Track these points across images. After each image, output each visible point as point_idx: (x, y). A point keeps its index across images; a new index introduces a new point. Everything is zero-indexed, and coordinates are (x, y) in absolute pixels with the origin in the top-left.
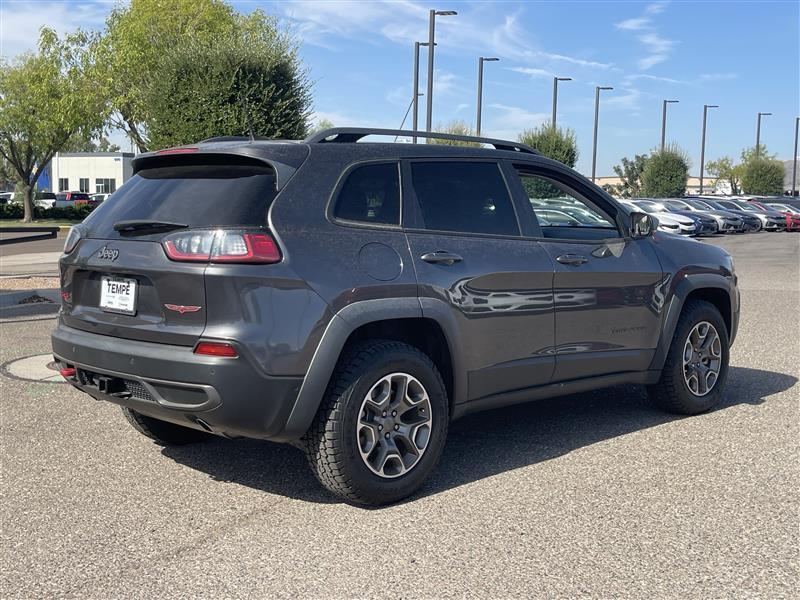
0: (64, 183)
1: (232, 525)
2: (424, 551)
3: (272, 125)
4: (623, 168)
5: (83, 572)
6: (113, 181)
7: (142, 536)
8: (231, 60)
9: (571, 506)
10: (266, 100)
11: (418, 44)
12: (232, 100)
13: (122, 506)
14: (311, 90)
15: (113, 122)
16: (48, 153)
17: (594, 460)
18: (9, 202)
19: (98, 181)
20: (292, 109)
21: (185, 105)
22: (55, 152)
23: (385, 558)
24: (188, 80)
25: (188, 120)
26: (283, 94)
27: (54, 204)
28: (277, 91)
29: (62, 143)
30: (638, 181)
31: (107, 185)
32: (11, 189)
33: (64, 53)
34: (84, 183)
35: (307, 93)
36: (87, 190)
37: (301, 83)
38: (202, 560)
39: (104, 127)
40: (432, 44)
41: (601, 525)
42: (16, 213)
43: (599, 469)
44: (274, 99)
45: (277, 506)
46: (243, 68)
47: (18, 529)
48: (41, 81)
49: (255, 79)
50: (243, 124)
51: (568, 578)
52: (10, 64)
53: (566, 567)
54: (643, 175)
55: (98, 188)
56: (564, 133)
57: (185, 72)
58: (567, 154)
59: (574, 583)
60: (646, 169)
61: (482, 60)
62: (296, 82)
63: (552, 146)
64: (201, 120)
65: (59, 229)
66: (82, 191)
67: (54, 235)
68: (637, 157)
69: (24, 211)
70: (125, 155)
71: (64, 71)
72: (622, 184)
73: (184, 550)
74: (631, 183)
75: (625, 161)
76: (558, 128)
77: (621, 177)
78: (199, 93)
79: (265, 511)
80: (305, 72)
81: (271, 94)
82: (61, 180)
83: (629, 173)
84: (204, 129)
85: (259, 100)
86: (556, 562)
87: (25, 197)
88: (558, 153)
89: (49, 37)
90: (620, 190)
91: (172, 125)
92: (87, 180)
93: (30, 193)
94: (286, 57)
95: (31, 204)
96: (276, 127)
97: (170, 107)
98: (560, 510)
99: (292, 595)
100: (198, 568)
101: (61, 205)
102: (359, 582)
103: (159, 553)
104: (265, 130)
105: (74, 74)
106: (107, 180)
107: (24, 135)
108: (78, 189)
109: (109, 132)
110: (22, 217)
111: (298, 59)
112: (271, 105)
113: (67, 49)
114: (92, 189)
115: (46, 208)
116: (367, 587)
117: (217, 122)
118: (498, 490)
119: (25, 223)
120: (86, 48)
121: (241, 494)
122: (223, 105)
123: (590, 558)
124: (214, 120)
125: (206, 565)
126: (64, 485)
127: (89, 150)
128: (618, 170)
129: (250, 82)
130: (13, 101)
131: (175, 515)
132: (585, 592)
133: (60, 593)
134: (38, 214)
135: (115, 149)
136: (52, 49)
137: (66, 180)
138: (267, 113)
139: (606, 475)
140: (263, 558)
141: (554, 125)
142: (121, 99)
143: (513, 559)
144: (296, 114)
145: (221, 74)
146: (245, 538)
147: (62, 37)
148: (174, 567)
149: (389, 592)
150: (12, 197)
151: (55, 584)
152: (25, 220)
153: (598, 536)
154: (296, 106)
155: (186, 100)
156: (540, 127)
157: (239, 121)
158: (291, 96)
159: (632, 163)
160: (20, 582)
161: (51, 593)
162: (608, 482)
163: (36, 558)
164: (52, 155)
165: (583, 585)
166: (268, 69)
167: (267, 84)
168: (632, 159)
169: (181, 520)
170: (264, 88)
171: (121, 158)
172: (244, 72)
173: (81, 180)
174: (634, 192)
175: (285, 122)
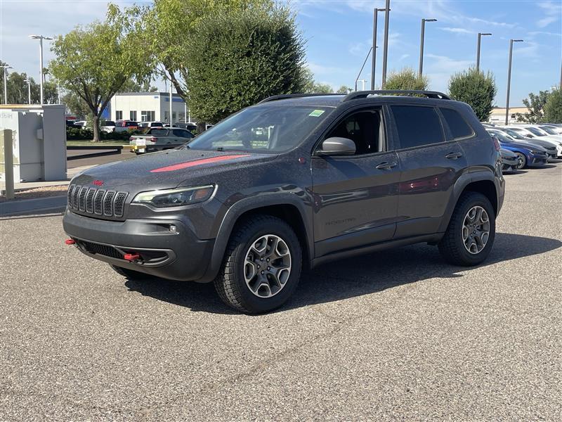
0: (119, 114)
1: (273, 360)
2: (415, 384)
3: (277, 72)
4: (530, 101)
5: (174, 389)
6: (153, 112)
7: (211, 366)
8: (248, 26)
9: (521, 354)
10: (273, 53)
11: (376, 10)
12: (249, 54)
13: (194, 344)
14: (305, 46)
15: (158, 71)
16: (110, 93)
17: (534, 321)
18: (83, 128)
19: (143, 113)
20: (291, 60)
21: (215, 58)
22: (115, 92)
23: (387, 387)
24: (218, 40)
25: (217, 69)
26: (285, 49)
27: (114, 129)
28: (280, 47)
29: (120, 85)
30: (542, 111)
31: (149, 115)
32: (84, 119)
33: (124, 22)
34: (133, 114)
35: (302, 48)
36: (135, 119)
37: (298, 41)
38: (256, 384)
39: (152, 75)
40: (388, 10)
41: (545, 369)
42: (88, 136)
43: (538, 327)
44: (279, 53)
45: (303, 347)
46: (257, 31)
47: (126, 358)
48: (109, 41)
49: (265, 39)
50: (257, 72)
51: (526, 407)
52: (84, 30)
53: (523, 399)
54: (546, 106)
55: (143, 117)
56: (486, 74)
57: (215, 35)
58: (488, 91)
59: (531, 411)
60: (548, 101)
61: (424, 21)
62: (294, 40)
63: (477, 84)
64: (227, 69)
65: (122, 147)
66: (132, 119)
67: (119, 152)
68: (541, 93)
69: (93, 134)
70: (161, 94)
71: (124, 34)
72: (529, 113)
73: (242, 376)
74: (536, 112)
75: (532, 96)
76: (481, 70)
77: (528, 106)
78: (225, 50)
79: (295, 350)
80: (300, 34)
81: (276, 50)
82: (117, 112)
83: (534, 105)
84: (228, 75)
85: (268, 54)
86: (515, 395)
87: (95, 125)
88: (481, 89)
89: (114, 10)
90: (528, 118)
91: (206, 73)
92: (135, 112)
93: (98, 122)
94: (286, 22)
95: (98, 129)
96: (280, 74)
97: (205, 60)
98: (513, 357)
99: (324, 411)
100: (254, 389)
101: (119, 130)
102: (371, 404)
103: (225, 378)
104: (271, 76)
105: (130, 37)
106: (149, 112)
107: (93, 81)
108: (129, 119)
109: (155, 78)
110: (92, 139)
111: (295, 23)
112: (276, 58)
113: (126, 19)
114: (139, 119)
115: (109, 132)
116: (377, 408)
117: (238, 71)
118: (463, 341)
119: (94, 143)
120: (139, 18)
121: (276, 338)
122: (242, 58)
123: (542, 393)
124: (236, 69)
125: (259, 387)
126: (152, 328)
127: (136, 90)
128: (526, 102)
129: (262, 41)
130: (86, 56)
131: (232, 351)
132: (541, 418)
133: (161, 403)
134: (103, 136)
135: (154, 90)
136: (116, 19)
137: (121, 112)
138: (273, 64)
139: (544, 332)
140: (299, 384)
141: (478, 70)
142: (165, 54)
143: (482, 391)
144: (294, 64)
145: (241, 35)
146: (283, 369)
147: (123, 11)
148: (237, 388)
149: (394, 412)
150: (85, 125)
151: (157, 397)
152: (94, 140)
153: (545, 376)
154: (294, 58)
155: (216, 55)
156: (467, 71)
157: (254, 70)
158: (291, 50)
159: (537, 97)
160: (134, 395)
161: (155, 404)
162: (547, 337)
163: (141, 379)
164: (113, 95)
165: (538, 413)
166: (274, 32)
167: (273, 42)
168: (537, 94)
169: (237, 355)
170: (271, 45)
171: (159, 96)
172: (257, 34)
173: (131, 112)
174: (537, 119)
175: (285, 70)
